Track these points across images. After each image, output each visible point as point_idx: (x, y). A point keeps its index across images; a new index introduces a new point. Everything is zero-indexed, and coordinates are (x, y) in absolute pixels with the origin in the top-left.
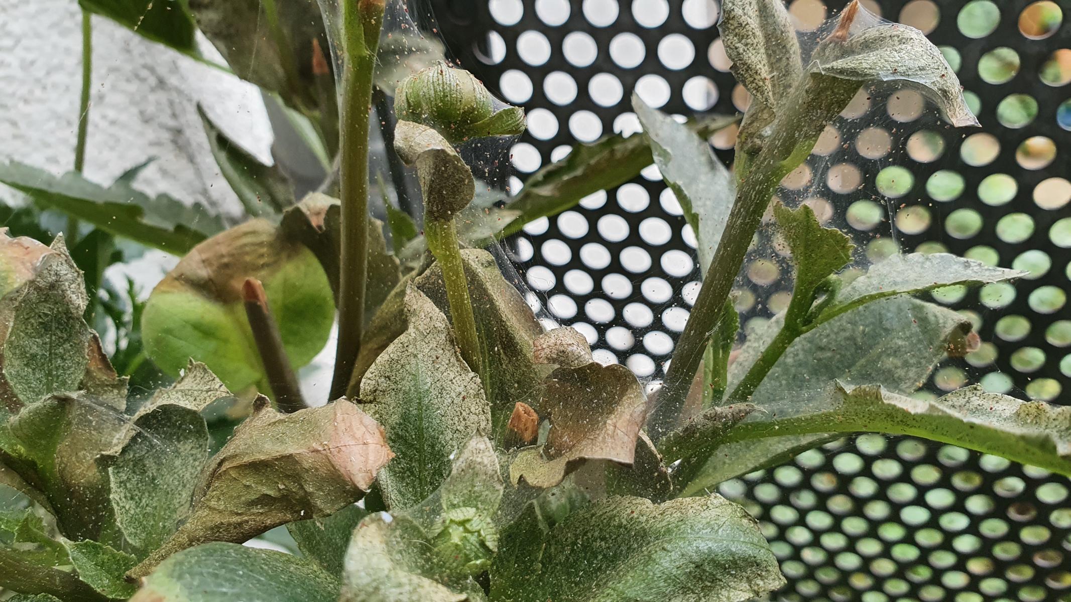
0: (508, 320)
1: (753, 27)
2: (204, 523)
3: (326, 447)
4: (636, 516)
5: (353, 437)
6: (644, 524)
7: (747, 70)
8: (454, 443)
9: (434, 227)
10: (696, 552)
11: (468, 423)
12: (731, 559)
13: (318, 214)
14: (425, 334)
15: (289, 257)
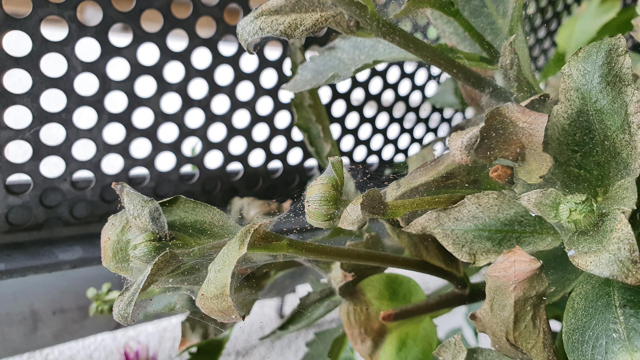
0: (433, 176)
1: (290, 20)
2: (540, 352)
3: (514, 283)
4: (567, 115)
5: (510, 267)
6: (574, 112)
7: (316, 26)
8: (505, 213)
9: (390, 213)
10: (601, 84)
11: (494, 204)
12: (606, 65)
13: (345, 276)
14: (439, 223)
15: (364, 295)
